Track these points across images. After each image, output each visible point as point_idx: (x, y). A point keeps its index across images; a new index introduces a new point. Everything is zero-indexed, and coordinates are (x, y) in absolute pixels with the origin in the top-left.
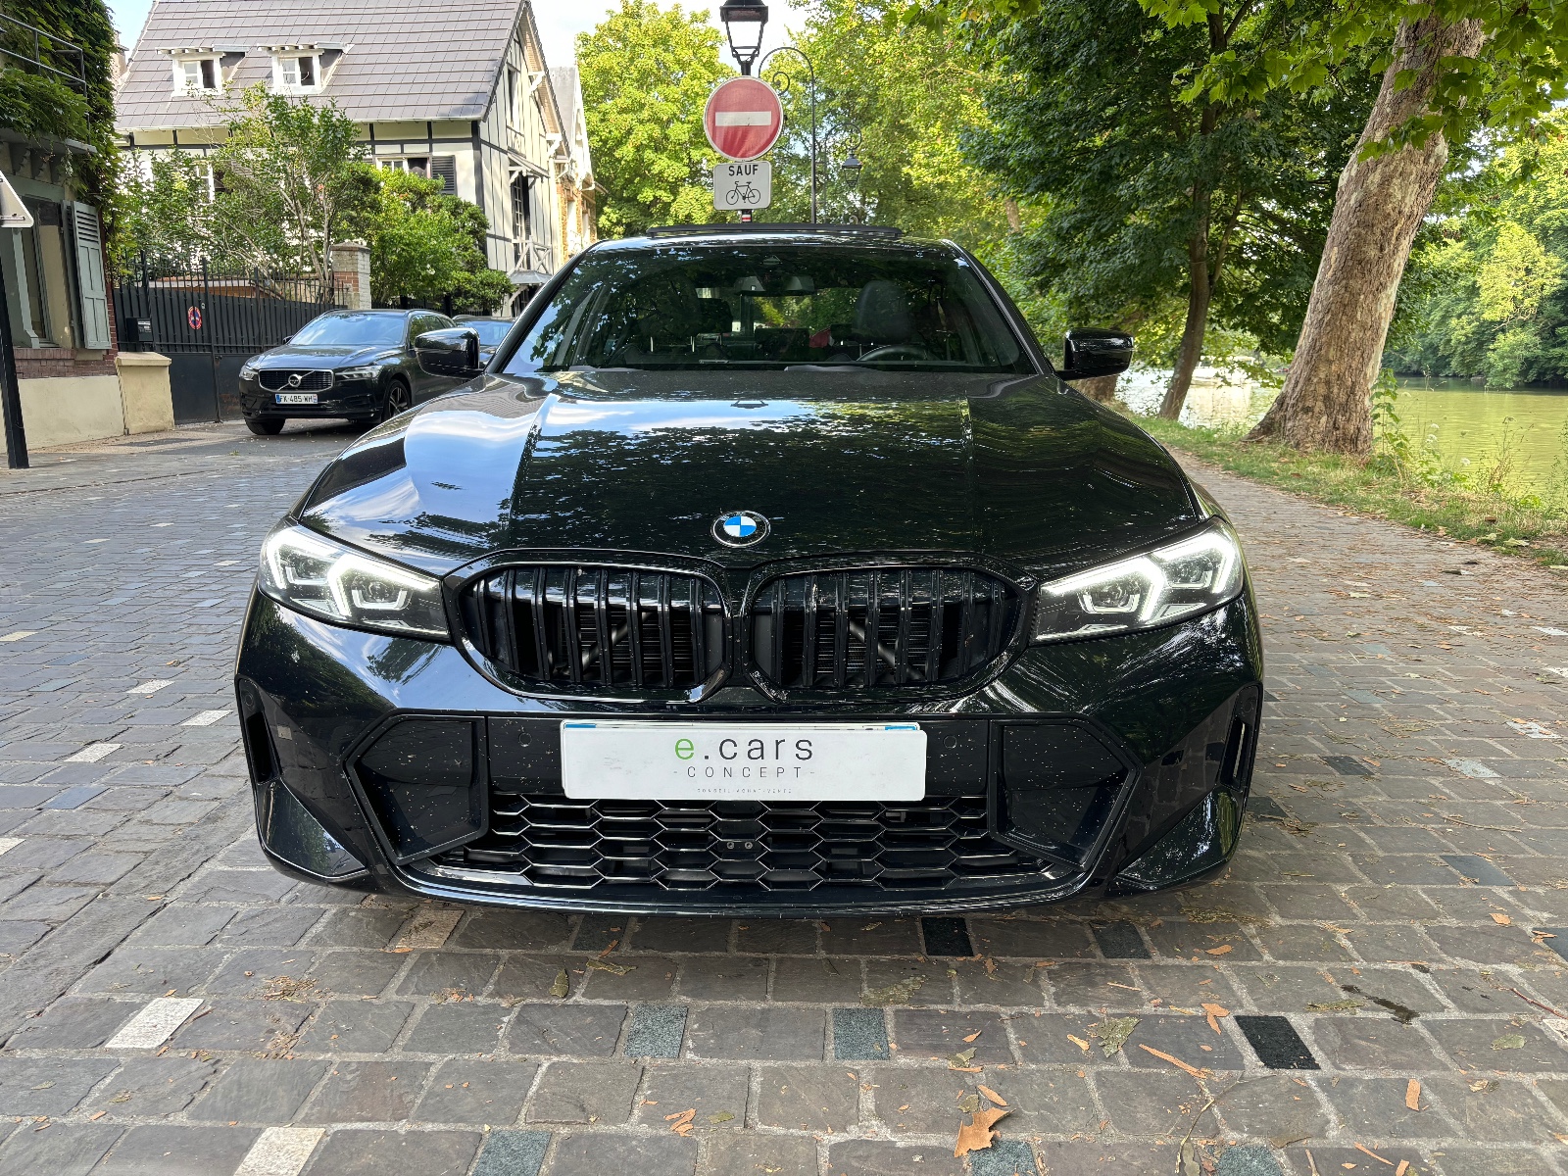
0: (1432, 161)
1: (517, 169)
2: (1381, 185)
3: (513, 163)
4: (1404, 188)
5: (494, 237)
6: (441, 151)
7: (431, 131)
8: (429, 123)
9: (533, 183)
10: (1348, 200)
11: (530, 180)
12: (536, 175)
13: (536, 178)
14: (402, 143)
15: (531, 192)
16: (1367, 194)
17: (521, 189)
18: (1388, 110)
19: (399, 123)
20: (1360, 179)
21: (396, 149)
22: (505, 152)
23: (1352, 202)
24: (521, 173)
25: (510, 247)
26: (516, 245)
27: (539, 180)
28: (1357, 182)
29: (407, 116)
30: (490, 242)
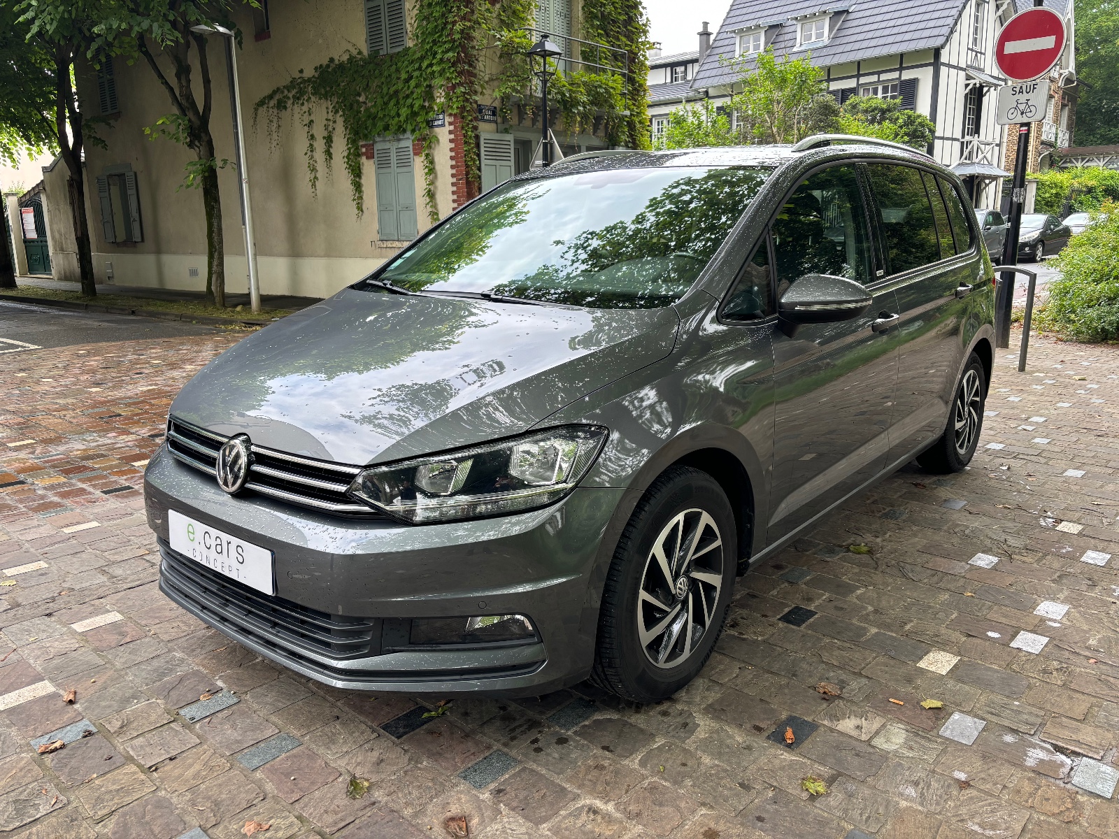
1: (972, 82)
3: (968, 78)
5: (942, 138)
6: (907, 75)
7: (901, 60)
8: (902, 55)
9: (988, 91)
11: (985, 89)
12: (990, 85)
13: (990, 87)
14: (879, 73)
15: (985, 99)
17: (975, 97)
19: (877, 58)
21: (874, 78)
22: (964, 70)
24: (975, 84)
25: (957, 145)
26: (963, 143)
27: (992, 89)
29: (885, 51)
30: (938, 143)
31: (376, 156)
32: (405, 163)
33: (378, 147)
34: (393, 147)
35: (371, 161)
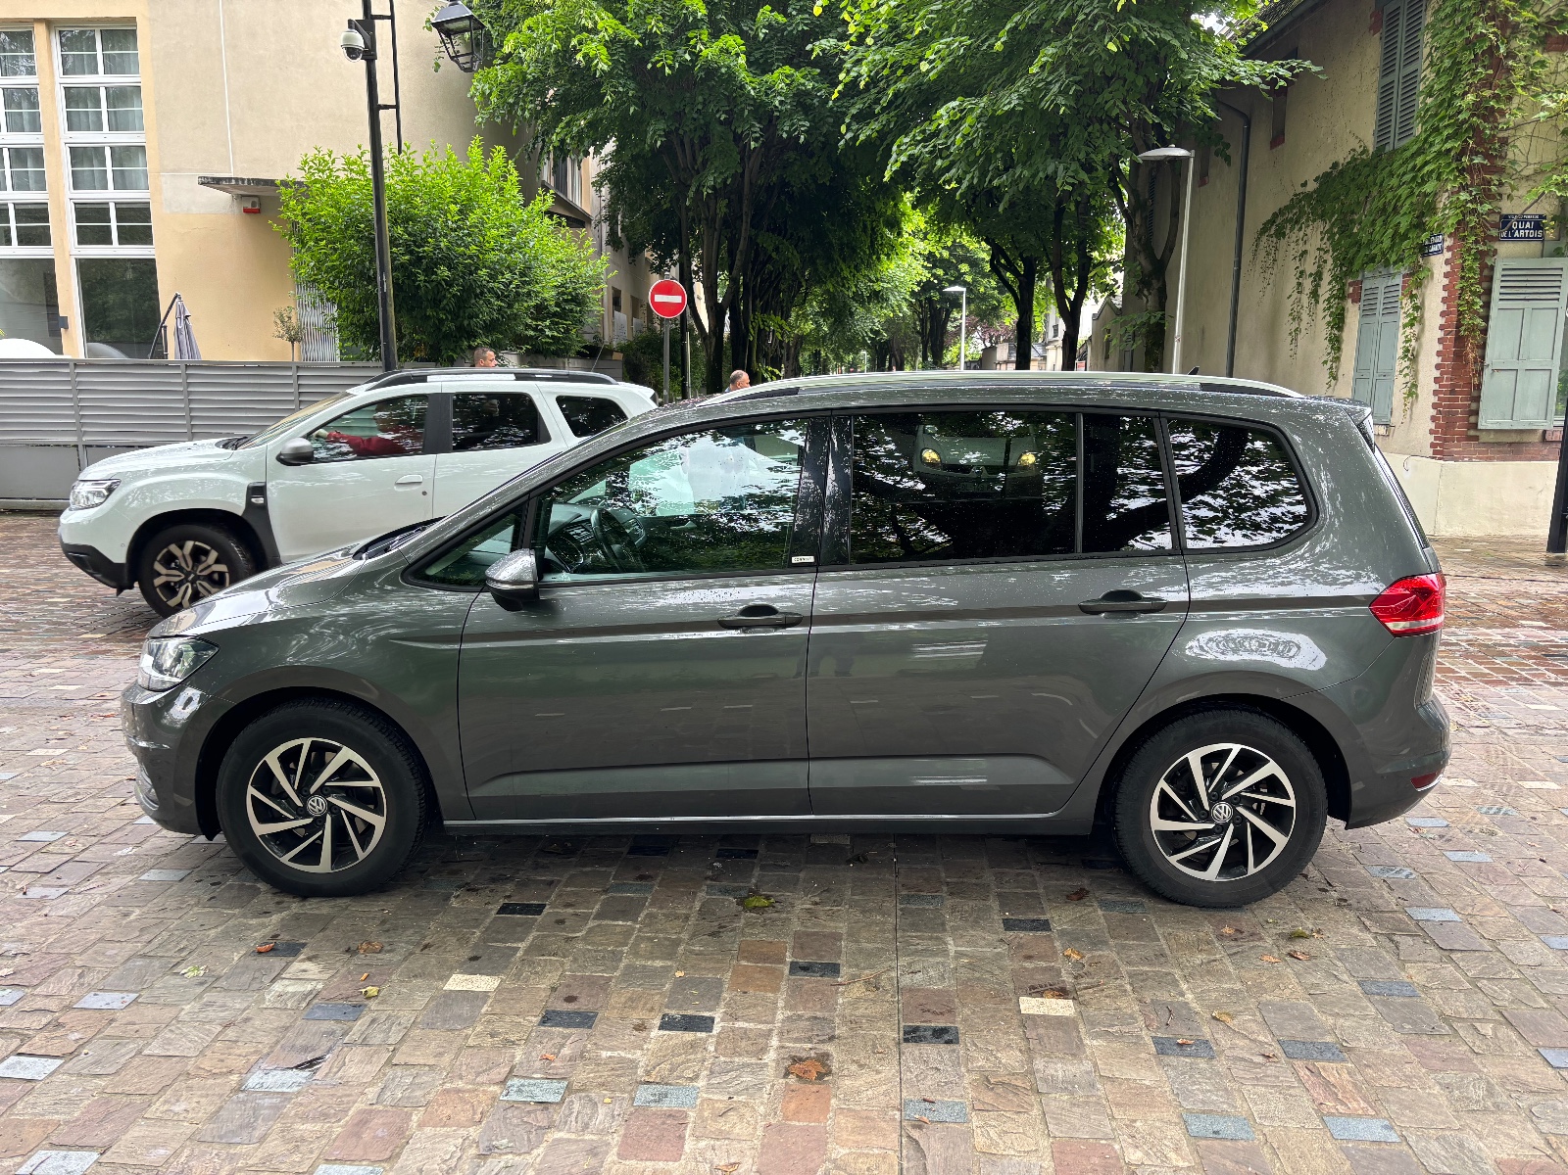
31: (1363, 298)
32: (1391, 310)
33: (1366, 285)
34: (1381, 284)
35: (1357, 305)
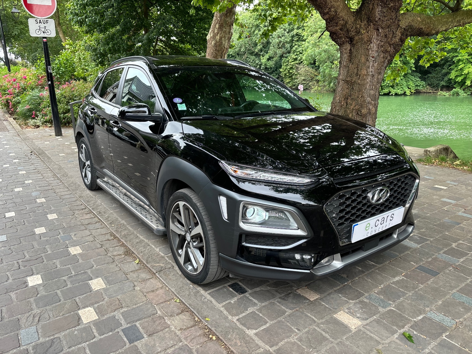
0: (230, 34)
2: (219, 40)
4: (225, 41)
10: (211, 43)
16: (216, 41)
18: (219, 19)
20: (214, 37)
23: (213, 44)
28: (213, 38)
